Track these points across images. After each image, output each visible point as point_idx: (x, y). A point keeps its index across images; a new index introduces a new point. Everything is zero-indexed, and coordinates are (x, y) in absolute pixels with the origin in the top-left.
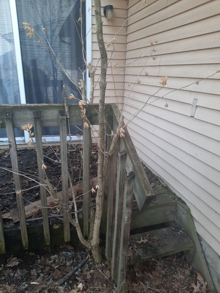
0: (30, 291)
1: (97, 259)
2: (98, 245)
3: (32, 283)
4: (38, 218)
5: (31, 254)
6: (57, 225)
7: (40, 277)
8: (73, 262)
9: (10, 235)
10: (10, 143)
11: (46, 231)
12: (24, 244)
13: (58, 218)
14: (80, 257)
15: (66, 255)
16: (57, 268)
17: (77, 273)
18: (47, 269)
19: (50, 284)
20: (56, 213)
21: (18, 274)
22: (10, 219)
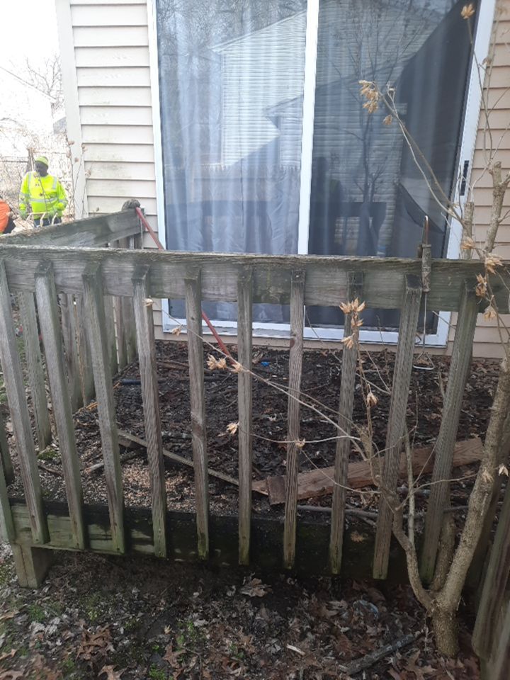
0: (285, 664)
1: (446, 644)
2: (455, 612)
3: (289, 647)
4: (320, 508)
5: (290, 581)
6: (360, 533)
7: (307, 640)
8: (383, 632)
9: (261, 528)
10: (292, 337)
11: (336, 542)
12: (286, 557)
13: (365, 519)
14: (402, 627)
15: (368, 610)
16: (345, 633)
17: (392, 660)
18: (323, 627)
19: (328, 664)
20: (358, 507)
21: (263, 616)
22: (264, 495)
